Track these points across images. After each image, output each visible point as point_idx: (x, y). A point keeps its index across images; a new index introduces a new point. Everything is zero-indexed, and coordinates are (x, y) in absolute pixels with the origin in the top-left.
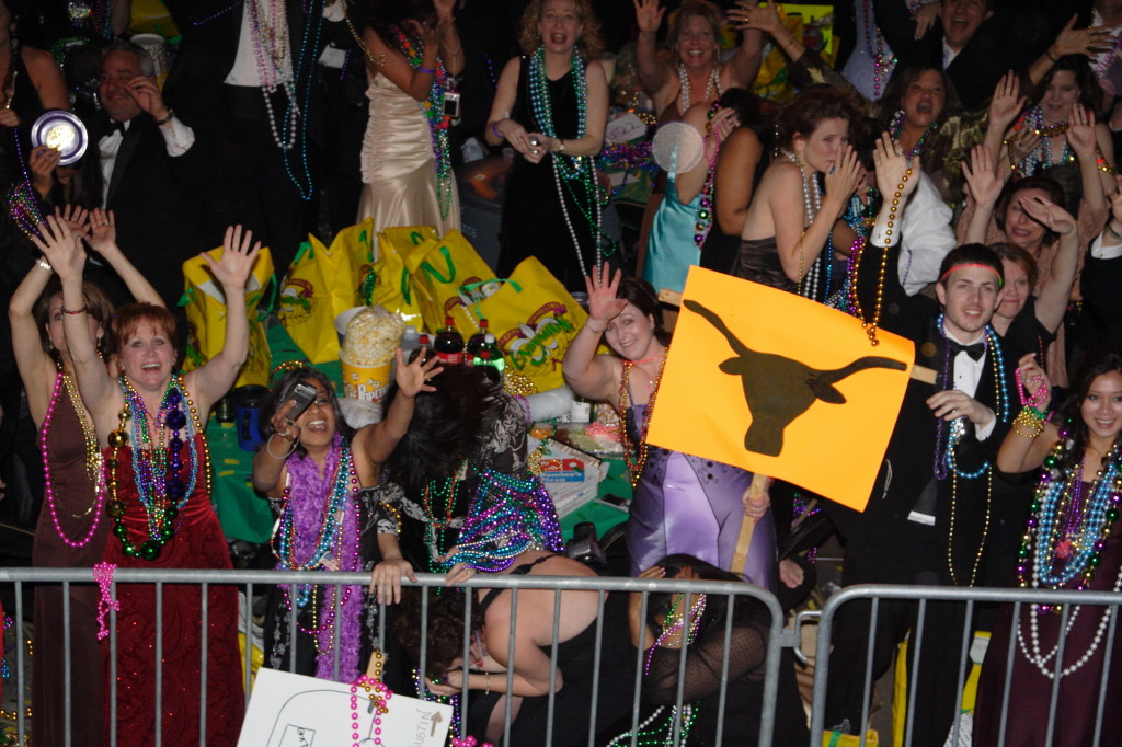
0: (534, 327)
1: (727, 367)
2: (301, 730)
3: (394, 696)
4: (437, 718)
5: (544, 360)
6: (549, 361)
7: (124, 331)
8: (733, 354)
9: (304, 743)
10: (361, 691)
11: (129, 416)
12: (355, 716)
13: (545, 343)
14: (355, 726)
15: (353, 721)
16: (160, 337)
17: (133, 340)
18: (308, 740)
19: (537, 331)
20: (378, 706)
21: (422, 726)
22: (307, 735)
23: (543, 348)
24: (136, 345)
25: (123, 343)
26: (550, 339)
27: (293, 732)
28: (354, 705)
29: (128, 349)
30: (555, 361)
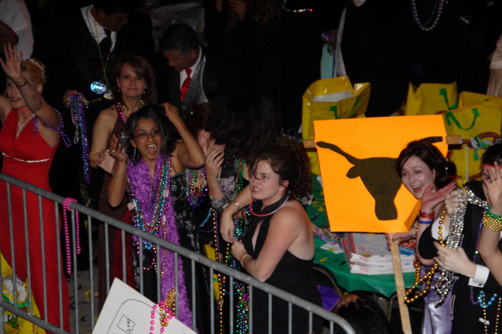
1: (351, 174)
2: (129, 321)
8: (352, 166)
9: (128, 328)
10: (158, 309)
14: (152, 328)
15: (151, 325)
18: (131, 327)
22: (131, 324)
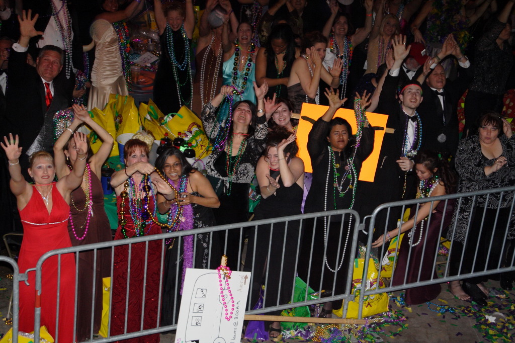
0: (191, 132)
2: (202, 290)
3: (233, 272)
4: (246, 277)
5: (197, 145)
6: (199, 146)
7: (130, 150)
9: (203, 294)
10: (222, 272)
11: (128, 185)
12: (221, 281)
13: (197, 139)
14: (221, 285)
15: (220, 283)
16: (143, 154)
17: (133, 154)
18: (205, 293)
19: (193, 134)
20: (228, 277)
21: (242, 281)
22: (204, 291)
23: (196, 140)
24: (134, 156)
25: (129, 155)
26: (198, 137)
27: (200, 291)
28: (220, 277)
29: (130, 158)
30: (202, 146)
